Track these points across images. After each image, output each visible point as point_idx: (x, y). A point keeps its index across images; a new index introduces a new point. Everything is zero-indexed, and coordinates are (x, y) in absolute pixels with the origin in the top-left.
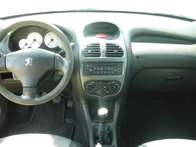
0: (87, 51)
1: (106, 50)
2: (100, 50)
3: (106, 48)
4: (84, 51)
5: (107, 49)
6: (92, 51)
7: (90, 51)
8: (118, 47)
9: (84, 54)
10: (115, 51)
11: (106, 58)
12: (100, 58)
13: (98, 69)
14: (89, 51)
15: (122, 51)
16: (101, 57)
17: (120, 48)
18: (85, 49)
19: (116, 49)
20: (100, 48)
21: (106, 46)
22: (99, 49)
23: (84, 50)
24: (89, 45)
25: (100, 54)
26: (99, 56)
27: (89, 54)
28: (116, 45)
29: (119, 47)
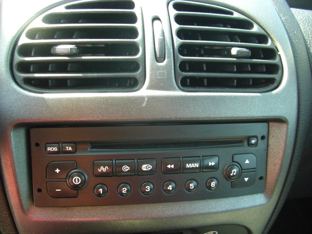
0: (46, 50)
1: (178, 41)
2: (138, 40)
3: (176, 26)
4: (26, 50)
5: (181, 34)
6: (83, 49)
7: (65, 47)
8: (247, 24)
9: (24, 67)
10: (234, 51)
11: (179, 93)
12: (142, 99)
13: (126, 168)
14: (60, 48)
15: (271, 53)
16: (144, 92)
17: (255, 29)
18: (32, 34)
19: (232, 36)
20: (138, 25)
21: (174, 12)
22: (133, 33)
23: (24, 40)
24: (62, 10)
25: (134, 66)
26: (133, 84)
27: (61, 66)
28: (236, 15)
29: (250, 25)
